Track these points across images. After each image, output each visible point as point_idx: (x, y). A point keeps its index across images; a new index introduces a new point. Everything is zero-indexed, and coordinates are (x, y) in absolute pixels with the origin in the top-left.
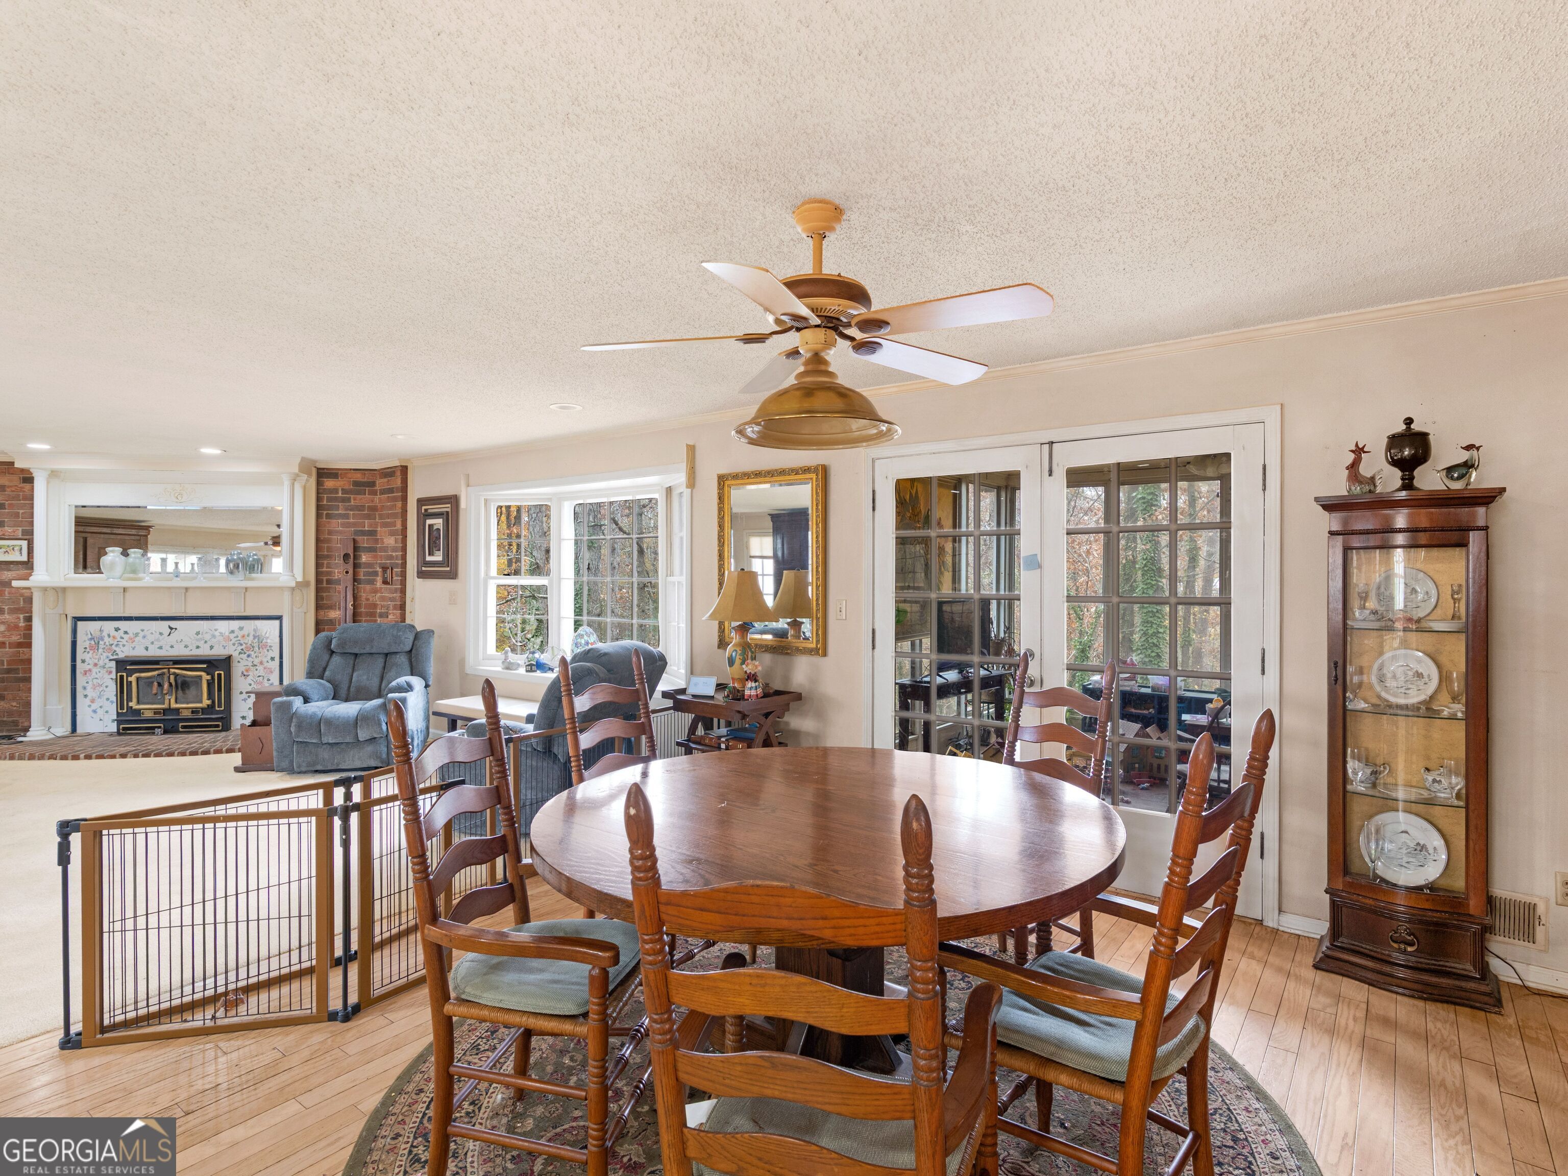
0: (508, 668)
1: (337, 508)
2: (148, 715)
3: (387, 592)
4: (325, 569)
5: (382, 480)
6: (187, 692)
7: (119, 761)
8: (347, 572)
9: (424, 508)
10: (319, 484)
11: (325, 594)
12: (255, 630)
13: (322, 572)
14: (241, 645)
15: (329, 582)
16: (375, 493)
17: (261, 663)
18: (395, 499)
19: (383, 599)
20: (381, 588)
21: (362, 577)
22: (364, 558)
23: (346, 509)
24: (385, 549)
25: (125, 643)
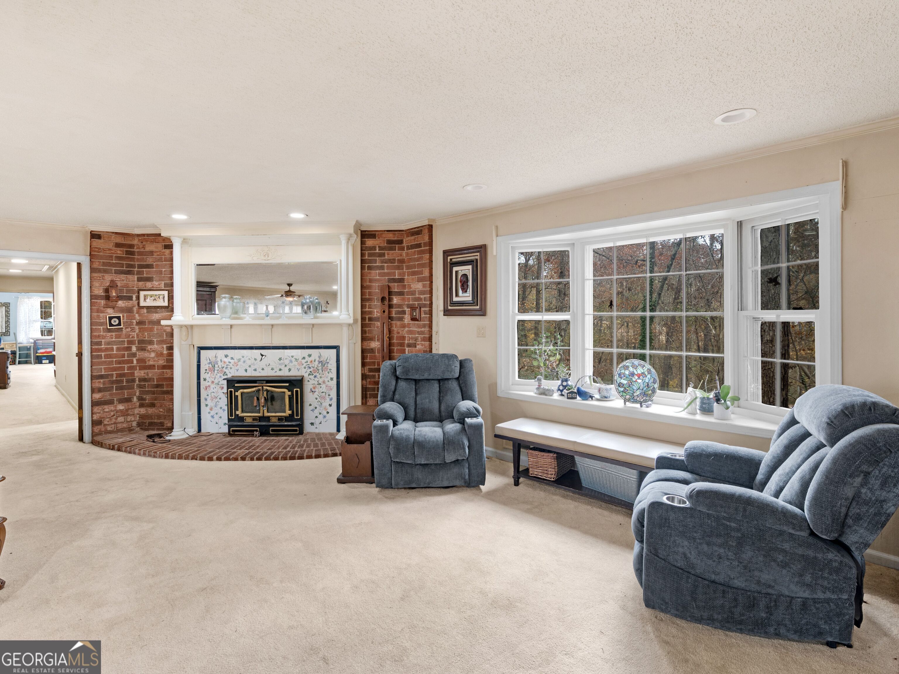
0: (541, 394)
1: (375, 261)
2: (249, 421)
3: (415, 327)
4: (367, 309)
5: (409, 238)
6: (273, 402)
7: (240, 463)
8: (384, 312)
9: (449, 258)
10: (362, 243)
11: (367, 329)
12: (320, 357)
13: (365, 312)
14: (310, 368)
15: (370, 319)
16: (402, 249)
17: (324, 382)
18: (422, 252)
19: (411, 332)
20: (409, 324)
21: (394, 315)
22: (396, 300)
23: (382, 262)
24: (413, 293)
25: (232, 366)
